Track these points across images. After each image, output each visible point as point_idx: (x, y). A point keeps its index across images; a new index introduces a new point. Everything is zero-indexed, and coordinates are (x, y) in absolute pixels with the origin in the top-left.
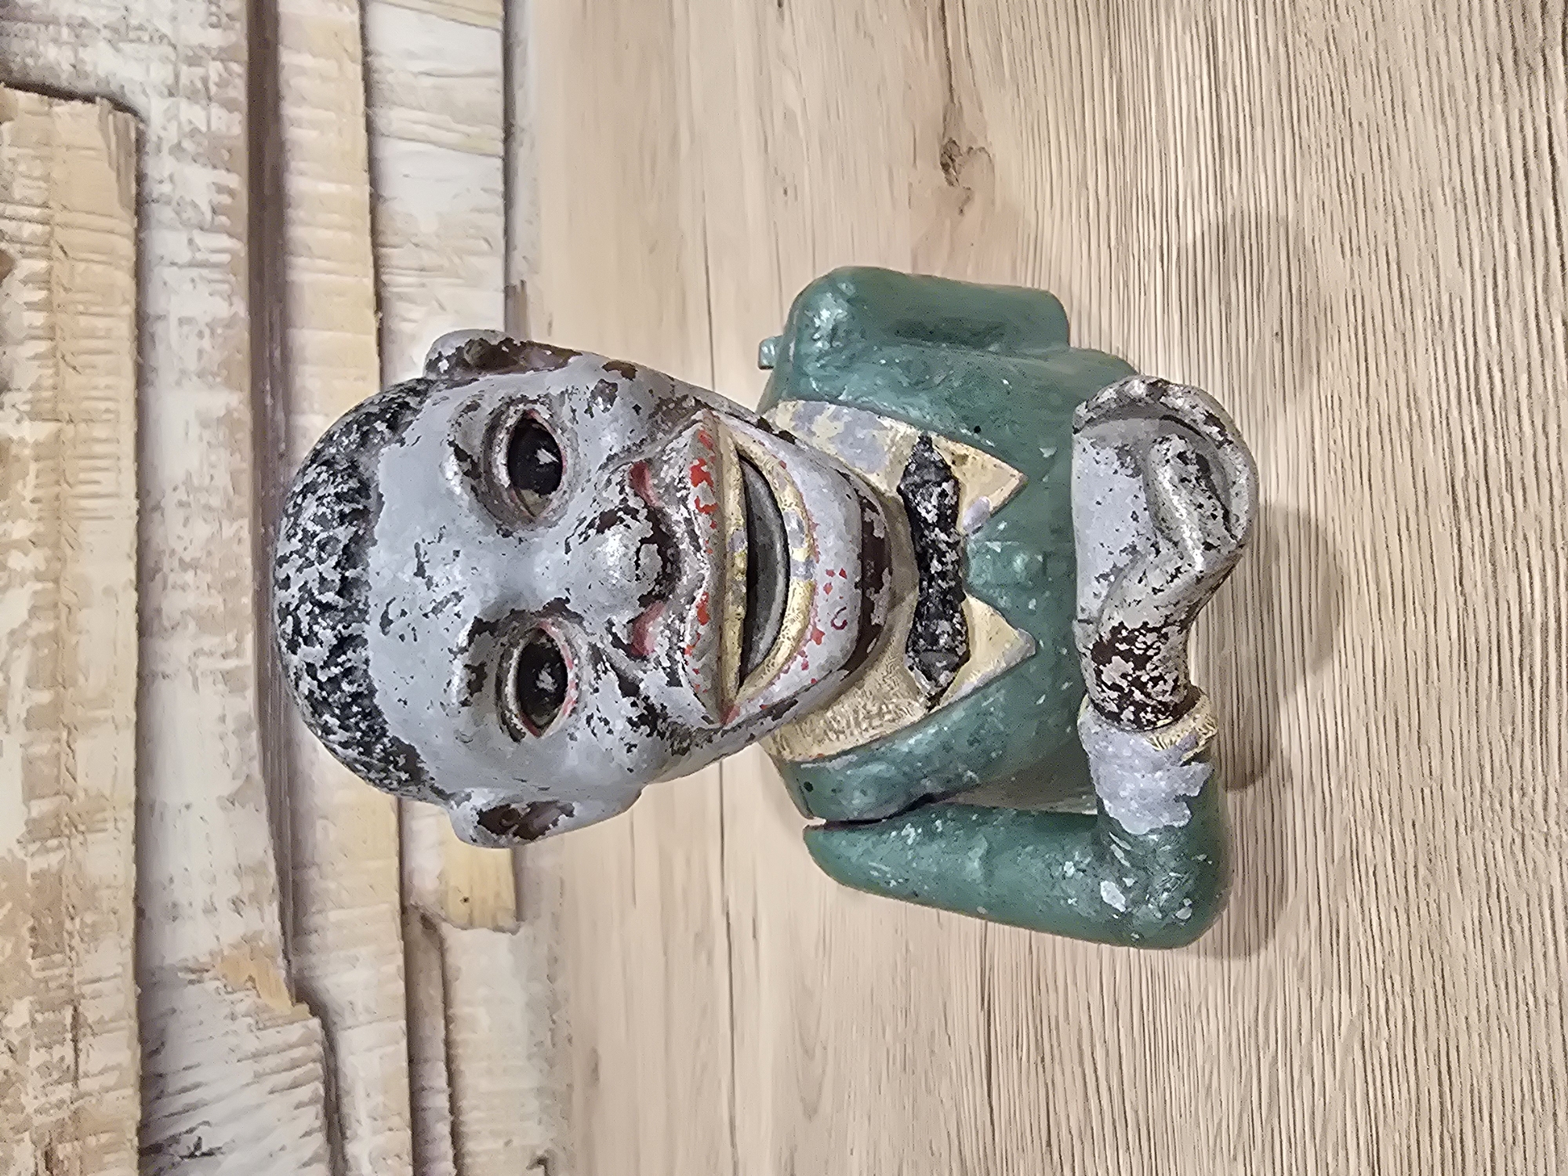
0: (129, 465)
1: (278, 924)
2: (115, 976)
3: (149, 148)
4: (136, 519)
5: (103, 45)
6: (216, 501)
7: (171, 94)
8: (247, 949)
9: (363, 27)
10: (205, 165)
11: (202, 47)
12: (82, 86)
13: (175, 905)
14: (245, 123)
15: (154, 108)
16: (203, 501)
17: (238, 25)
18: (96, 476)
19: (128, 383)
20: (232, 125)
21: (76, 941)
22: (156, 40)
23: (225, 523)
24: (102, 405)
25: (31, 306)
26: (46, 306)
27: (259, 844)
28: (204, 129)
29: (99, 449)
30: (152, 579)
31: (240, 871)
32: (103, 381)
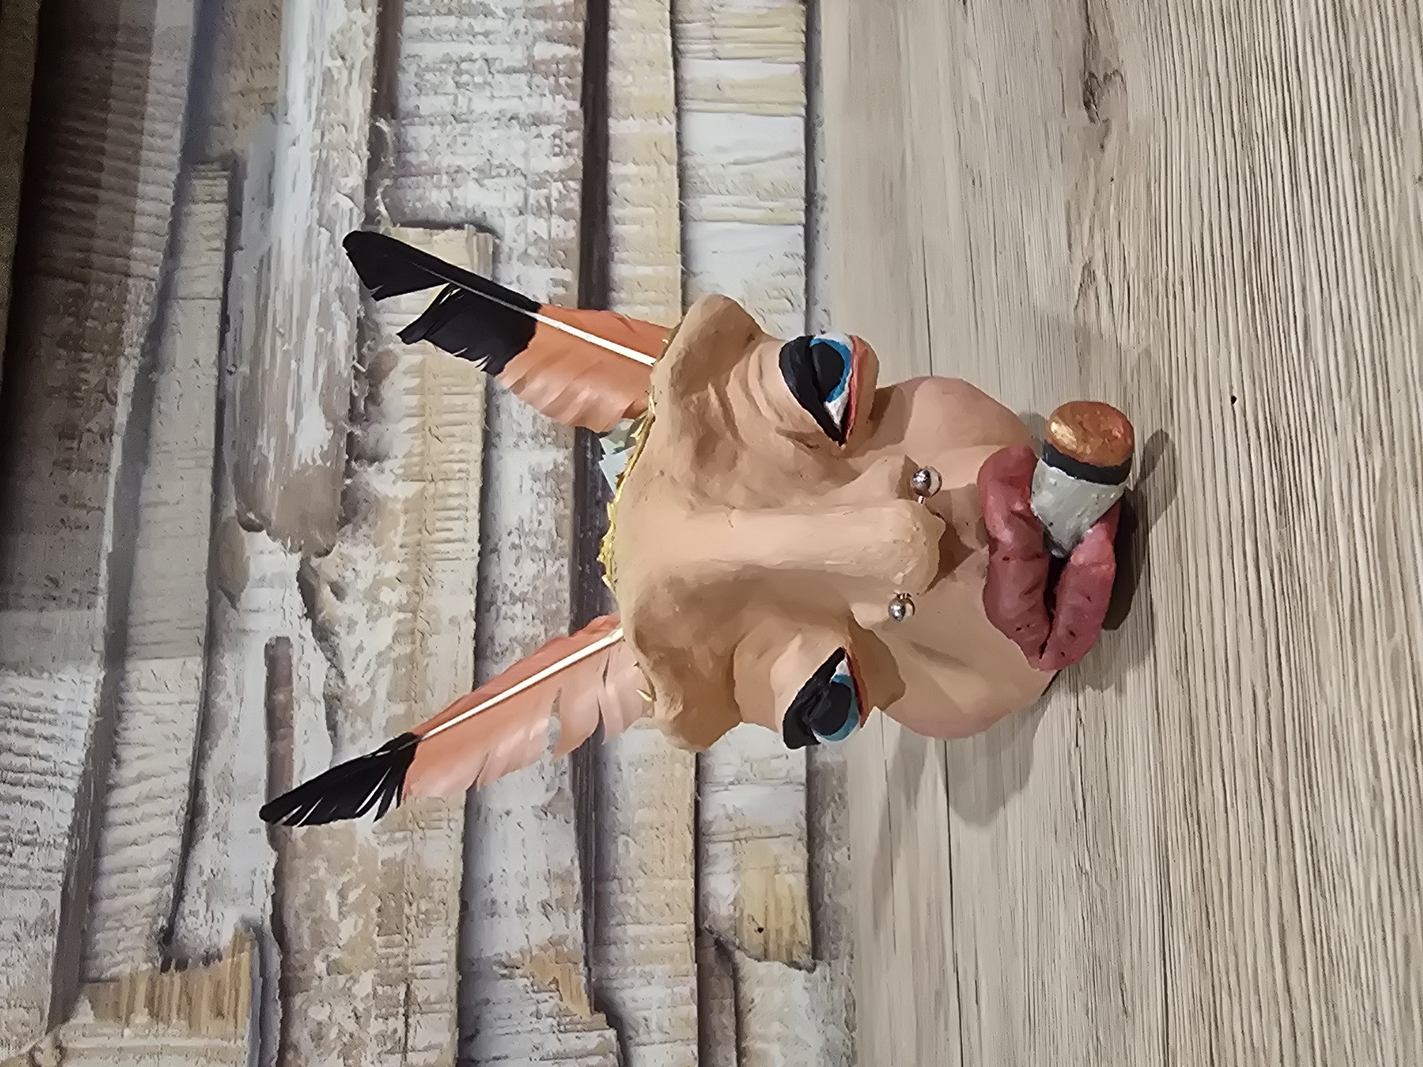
0: (474, 514)
1: (581, 931)
2: (442, 962)
3: (503, 257)
4: (478, 559)
5: (472, 185)
6: (542, 543)
7: (521, 213)
8: (552, 952)
9: (678, 134)
10: (545, 266)
11: (547, 172)
12: (456, 217)
13: (493, 902)
14: (579, 228)
15: (508, 226)
16: (531, 544)
17: (575, 151)
18: (449, 524)
19: (478, 447)
20: (567, 230)
21: (412, 925)
22: (512, 173)
23: (549, 562)
24: (457, 466)
25: (409, 391)
26: (418, 390)
27: (566, 853)
28: (545, 237)
29: (453, 502)
30: (488, 611)
31: (550, 877)
32: (457, 448)
